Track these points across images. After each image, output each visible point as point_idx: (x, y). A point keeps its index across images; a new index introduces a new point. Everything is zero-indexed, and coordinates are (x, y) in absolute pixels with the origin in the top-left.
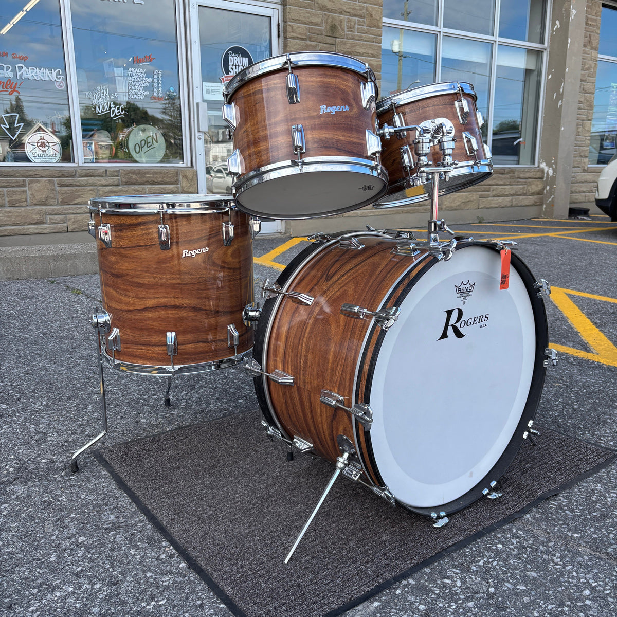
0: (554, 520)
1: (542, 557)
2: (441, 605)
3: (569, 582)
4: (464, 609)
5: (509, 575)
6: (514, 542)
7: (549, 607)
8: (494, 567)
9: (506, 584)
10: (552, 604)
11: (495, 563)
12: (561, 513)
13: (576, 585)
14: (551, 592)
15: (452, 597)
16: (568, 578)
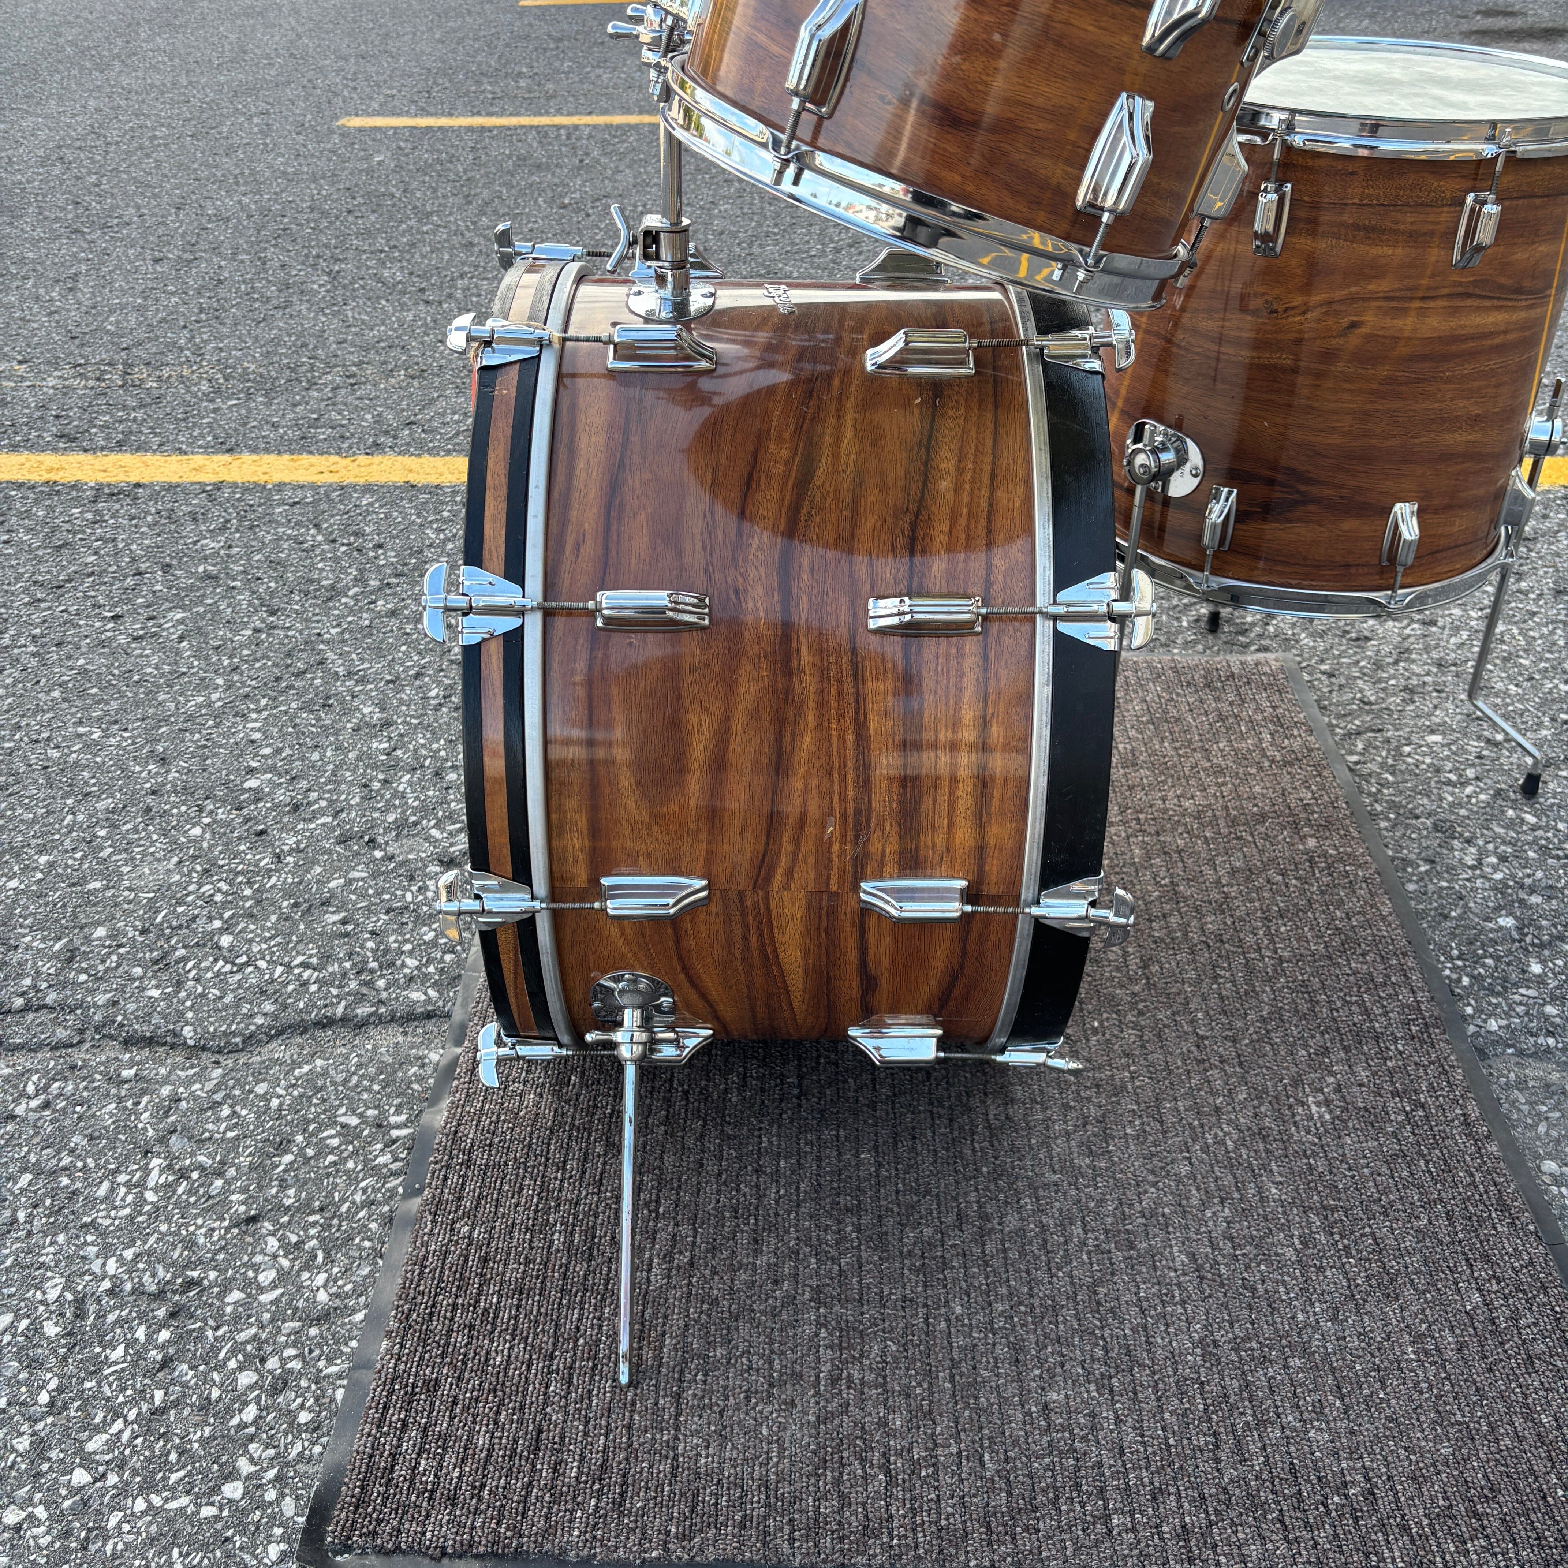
0: (372, 1080)
1: (341, 961)
2: (431, 793)
3: (266, 940)
4: (395, 808)
5: (371, 892)
6: (411, 962)
7: (274, 880)
8: (406, 889)
9: (364, 875)
10: (273, 886)
11: (409, 897)
12: (368, 1108)
13: (250, 941)
14: (285, 904)
15: (426, 810)
16: (270, 948)
